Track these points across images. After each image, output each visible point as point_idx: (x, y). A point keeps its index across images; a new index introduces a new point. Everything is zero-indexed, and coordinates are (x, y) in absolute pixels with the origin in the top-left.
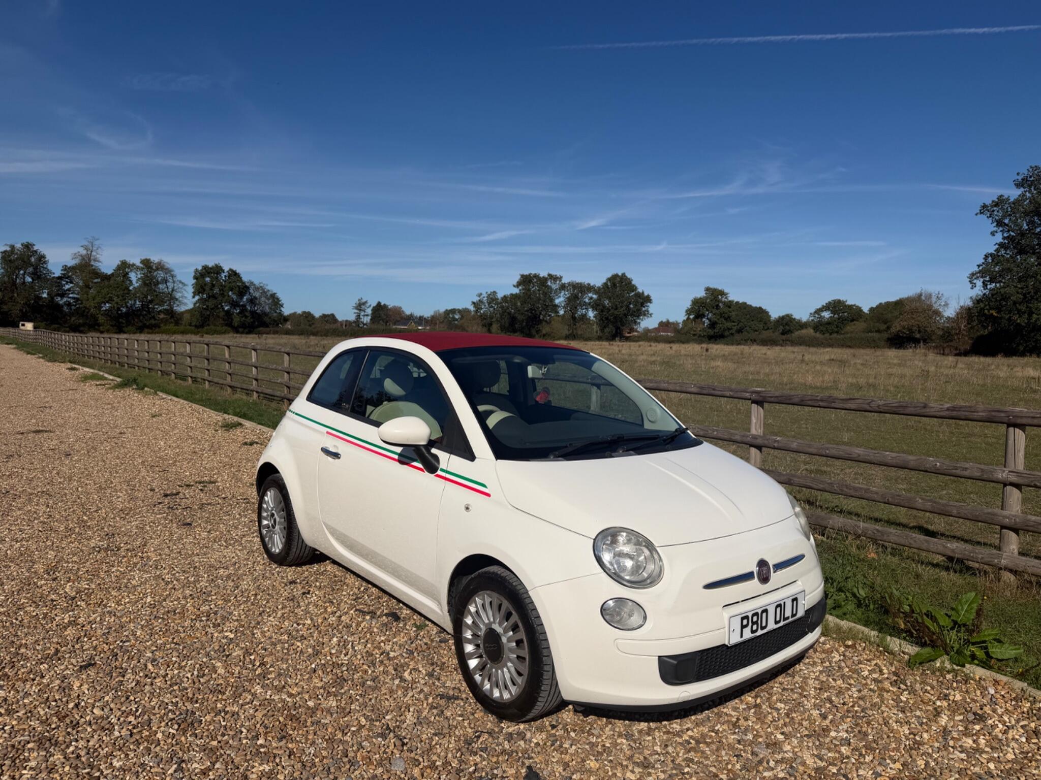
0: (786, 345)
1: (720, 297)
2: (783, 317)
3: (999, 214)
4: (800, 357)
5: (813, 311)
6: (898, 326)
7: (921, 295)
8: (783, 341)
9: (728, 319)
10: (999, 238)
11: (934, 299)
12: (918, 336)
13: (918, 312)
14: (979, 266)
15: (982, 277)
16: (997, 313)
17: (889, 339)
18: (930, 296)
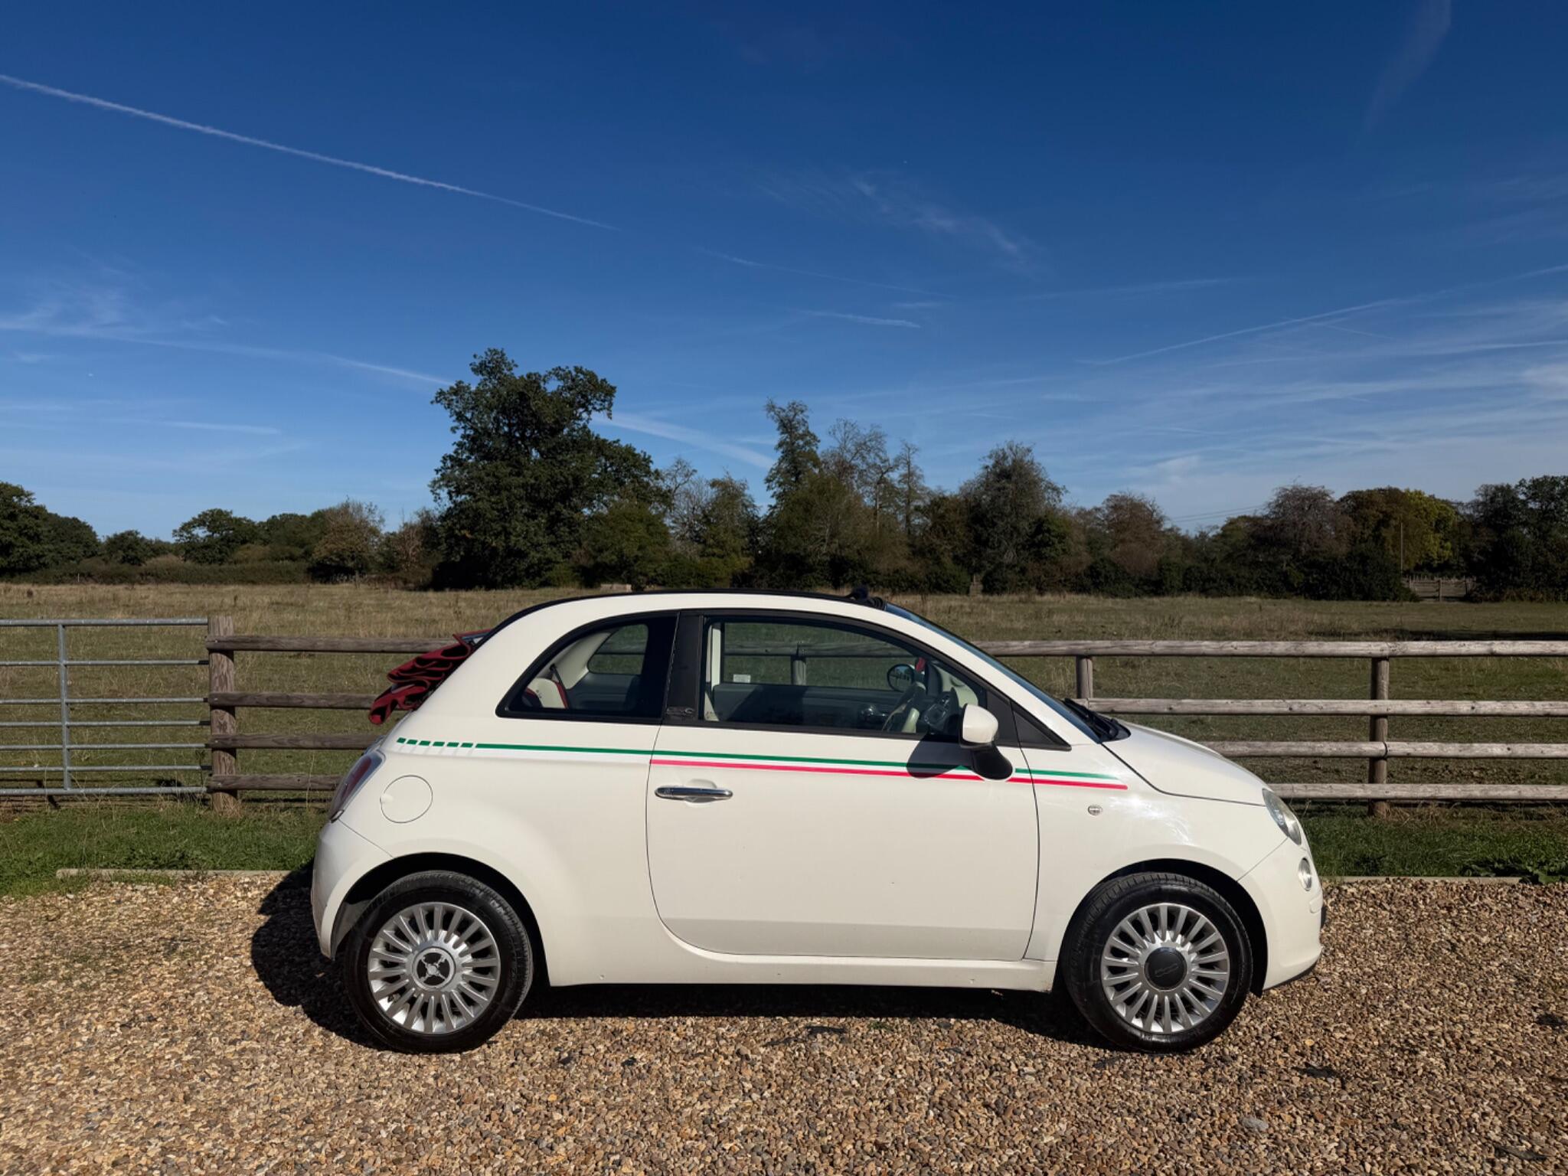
0: (148, 581)
1: (16, 499)
2: (122, 535)
3: (458, 407)
4: (229, 601)
5: (178, 527)
6: (323, 550)
7: (346, 507)
8: (142, 575)
9: (36, 538)
10: (457, 437)
11: (365, 513)
12: (350, 564)
13: (349, 531)
14: (437, 471)
15: (447, 486)
16: (472, 533)
17: (310, 570)
18: (360, 508)
